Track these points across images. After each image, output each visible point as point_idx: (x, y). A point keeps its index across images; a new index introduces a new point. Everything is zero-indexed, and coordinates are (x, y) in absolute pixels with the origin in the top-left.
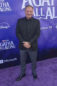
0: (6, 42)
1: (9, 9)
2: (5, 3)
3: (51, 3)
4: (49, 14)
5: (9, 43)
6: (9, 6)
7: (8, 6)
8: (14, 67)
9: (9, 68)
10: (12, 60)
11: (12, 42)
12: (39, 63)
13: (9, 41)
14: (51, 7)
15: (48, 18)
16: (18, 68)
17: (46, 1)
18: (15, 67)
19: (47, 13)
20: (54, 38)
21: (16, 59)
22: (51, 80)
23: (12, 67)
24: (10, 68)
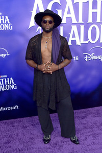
0: (2, 80)
1: (8, 27)
2: (3, 17)
3: (77, 19)
4: (74, 36)
5: (7, 80)
6: (9, 22)
7: (7, 22)
8: (13, 120)
9: (5, 121)
10: (11, 108)
11: (11, 79)
12: (55, 117)
13: (7, 78)
14: (78, 25)
15: (71, 43)
16: (20, 121)
17: (69, 16)
18: (15, 120)
19: (71, 35)
20: (81, 77)
21: (16, 107)
22: (69, 144)
23: (10, 120)
24: (7, 121)
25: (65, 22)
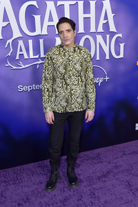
17: (51, 23)
25: (47, 33)
